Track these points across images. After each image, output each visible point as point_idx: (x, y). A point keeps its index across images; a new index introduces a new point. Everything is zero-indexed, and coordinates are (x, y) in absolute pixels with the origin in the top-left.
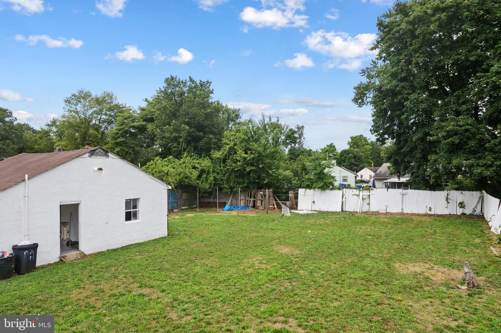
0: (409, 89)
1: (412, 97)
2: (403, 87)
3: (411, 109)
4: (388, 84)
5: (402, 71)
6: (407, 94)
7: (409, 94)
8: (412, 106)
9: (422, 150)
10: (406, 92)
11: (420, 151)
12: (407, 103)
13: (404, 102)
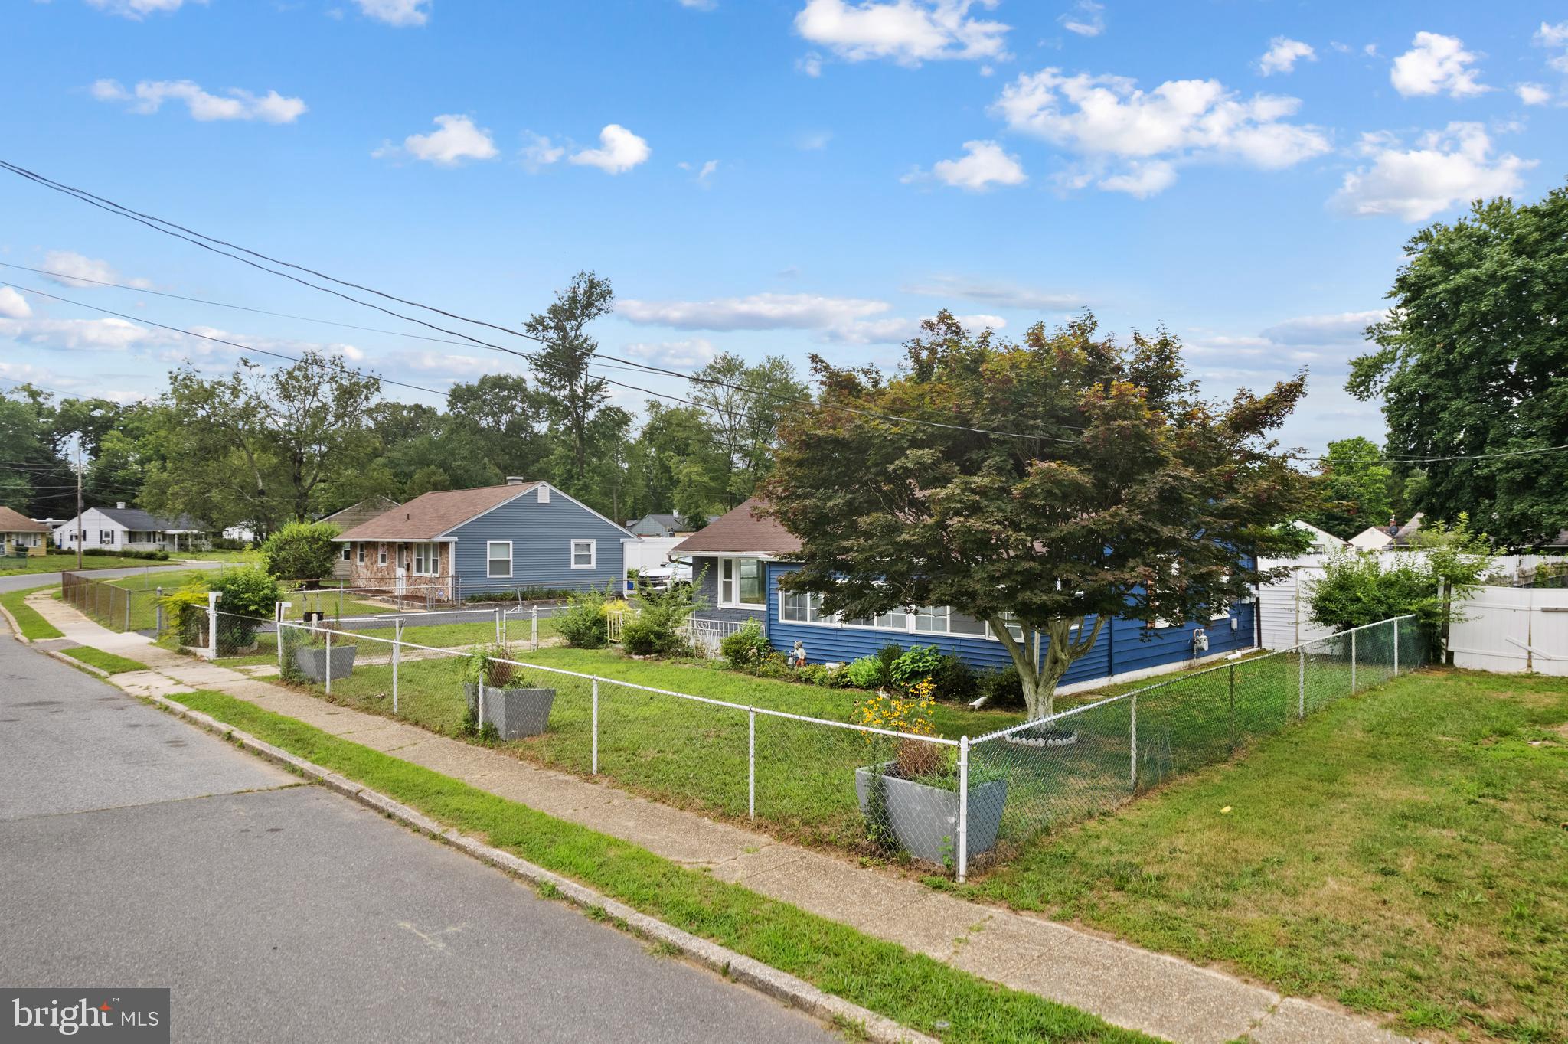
0: (1449, 391)
1: (1455, 404)
2: (1440, 388)
3: (1450, 424)
4: (1414, 380)
5: (1439, 361)
6: (1446, 399)
7: (1448, 399)
8: (1453, 420)
9: (1473, 489)
10: (1444, 396)
11: (1469, 490)
12: (1445, 416)
13: (1439, 413)
